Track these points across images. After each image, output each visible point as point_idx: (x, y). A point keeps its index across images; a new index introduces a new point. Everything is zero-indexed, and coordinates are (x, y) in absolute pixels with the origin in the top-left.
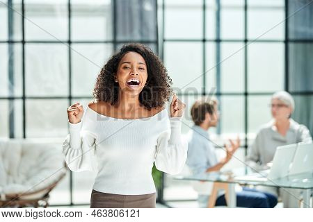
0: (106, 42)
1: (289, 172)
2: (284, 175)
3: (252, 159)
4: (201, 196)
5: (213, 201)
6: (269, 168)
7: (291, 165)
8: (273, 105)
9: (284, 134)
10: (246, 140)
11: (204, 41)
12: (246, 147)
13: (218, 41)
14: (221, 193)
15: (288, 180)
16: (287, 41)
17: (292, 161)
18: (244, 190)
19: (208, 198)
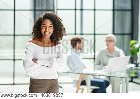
0: (31, 10)
1: (115, 70)
2: (113, 71)
3: (98, 64)
4: (74, 81)
5: (80, 83)
6: (106, 68)
7: (116, 67)
8: (107, 41)
9: (112, 53)
10: (95, 55)
11: (75, 10)
12: (94, 59)
13: (82, 10)
14: (84, 79)
15: (115, 74)
16: (114, 10)
17: (117, 65)
18: (94, 78)
19: (78, 81)
